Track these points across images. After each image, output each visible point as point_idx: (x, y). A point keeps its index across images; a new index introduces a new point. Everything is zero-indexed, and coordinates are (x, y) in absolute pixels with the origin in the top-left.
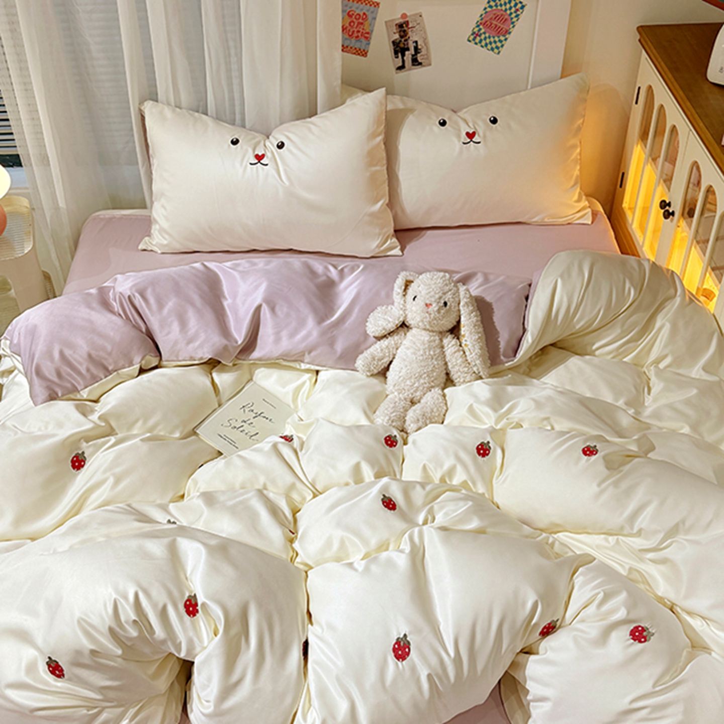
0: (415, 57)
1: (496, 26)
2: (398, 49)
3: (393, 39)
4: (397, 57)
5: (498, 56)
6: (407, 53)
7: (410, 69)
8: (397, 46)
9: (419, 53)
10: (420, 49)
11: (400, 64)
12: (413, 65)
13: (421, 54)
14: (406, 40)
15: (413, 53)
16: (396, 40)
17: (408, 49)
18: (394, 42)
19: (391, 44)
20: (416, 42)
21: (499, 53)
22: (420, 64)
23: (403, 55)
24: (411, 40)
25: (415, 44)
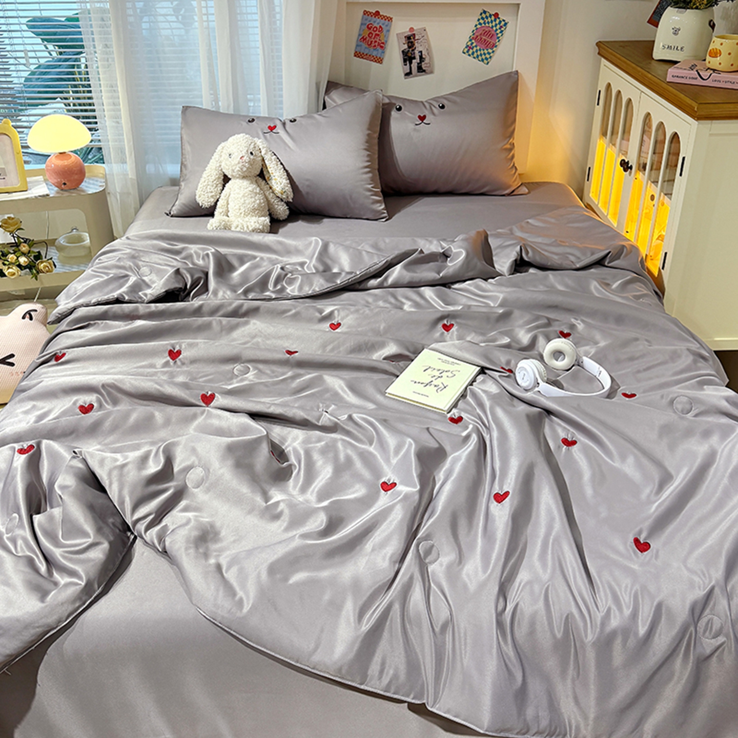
0: (420, 65)
1: (485, 40)
3: (403, 49)
6: (414, 61)
8: (406, 55)
10: (424, 58)
11: (408, 71)
12: (418, 72)
14: (413, 50)
15: (419, 61)
16: (405, 49)
18: (403, 52)
23: (411, 63)
24: (417, 50)
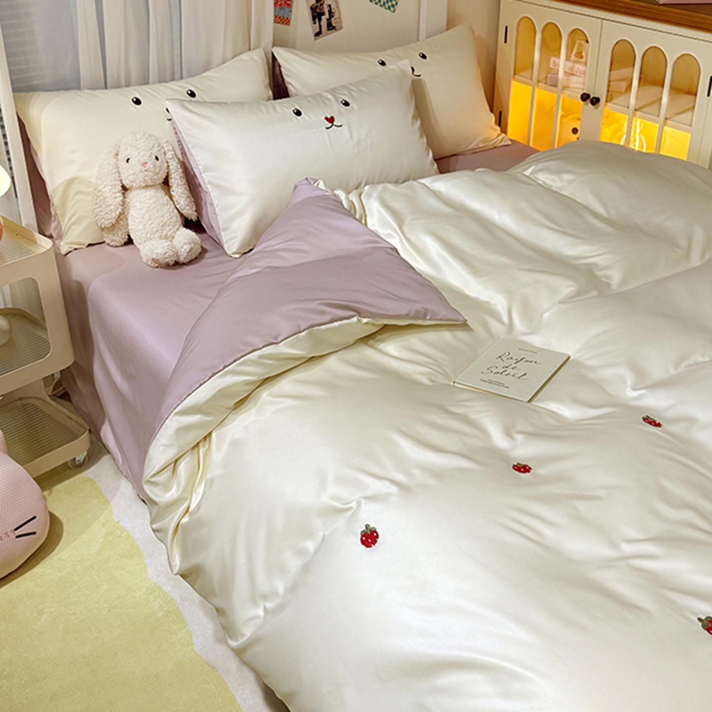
2: (315, 14)
4: (315, 23)
5: (394, 14)
7: (326, 35)
8: (315, 12)
9: (333, 16)
13: (335, 17)
15: (328, 17)
16: (313, 5)
17: (323, 14)
19: (310, 10)
20: (330, 6)
21: (394, 11)
22: (334, 28)
24: (326, 4)
25: (328, 8)
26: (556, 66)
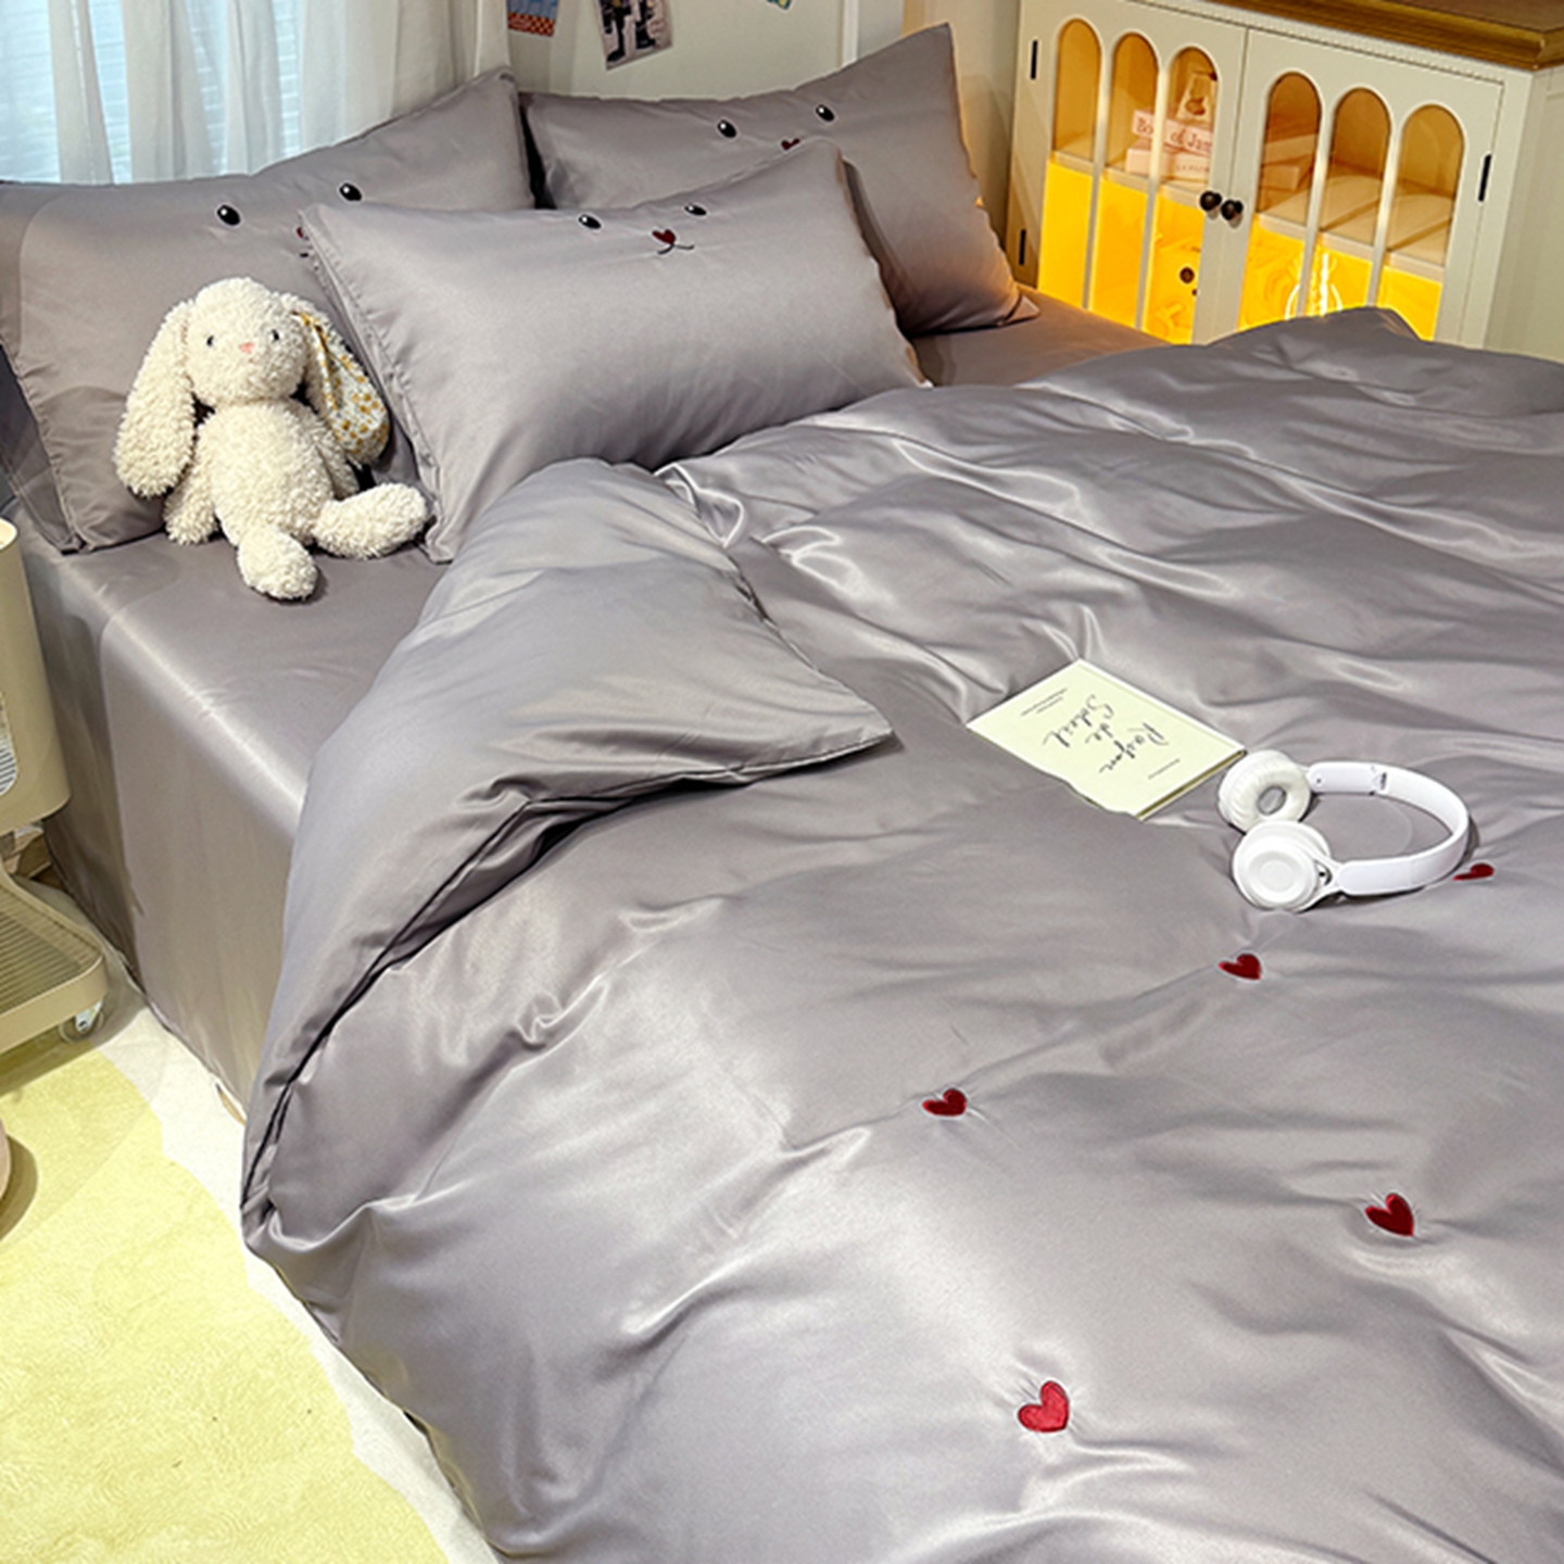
0: (641, 28)
5: (786, 12)
6: (627, 19)
7: (633, 58)
8: (609, 6)
10: (651, 9)
11: (615, 47)
12: (639, 46)
15: (639, 18)
21: (787, 6)
23: (621, 25)
26: (1145, 130)
